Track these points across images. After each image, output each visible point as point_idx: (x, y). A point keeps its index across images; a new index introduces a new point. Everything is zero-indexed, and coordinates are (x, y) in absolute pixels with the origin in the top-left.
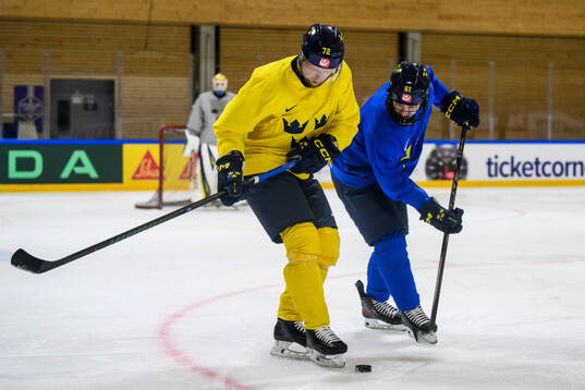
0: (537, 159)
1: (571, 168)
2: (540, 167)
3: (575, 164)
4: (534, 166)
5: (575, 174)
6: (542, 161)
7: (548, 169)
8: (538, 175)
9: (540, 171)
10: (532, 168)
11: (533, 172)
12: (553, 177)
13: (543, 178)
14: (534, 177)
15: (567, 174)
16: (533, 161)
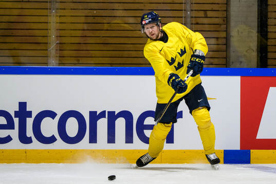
0: (23, 105)
1: (102, 124)
2: (30, 122)
3: (112, 117)
4: (16, 121)
5: (111, 139)
6: (35, 109)
7: (49, 127)
8: (24, 139)
9: (30, 133)
10: (10, 126)
11: (14, 133)
12: (60, 144)
13: (36, 145)
14: (16, 144)
15: (93, 139)
16: (12, 109)
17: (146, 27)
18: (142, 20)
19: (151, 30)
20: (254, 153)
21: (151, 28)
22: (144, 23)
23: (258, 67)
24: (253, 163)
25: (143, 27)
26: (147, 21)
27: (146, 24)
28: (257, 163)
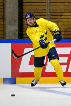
17: (28, 20)
18: (26, 17)
19: (30, 21)
20: (18, 79)
21: (30, 20)
22: (27, 18)
23: (19, 38)
24: (17, 84)
25: (26, 20)
26: (28, 17)
27: (28, 18)
28: (19, 84)
